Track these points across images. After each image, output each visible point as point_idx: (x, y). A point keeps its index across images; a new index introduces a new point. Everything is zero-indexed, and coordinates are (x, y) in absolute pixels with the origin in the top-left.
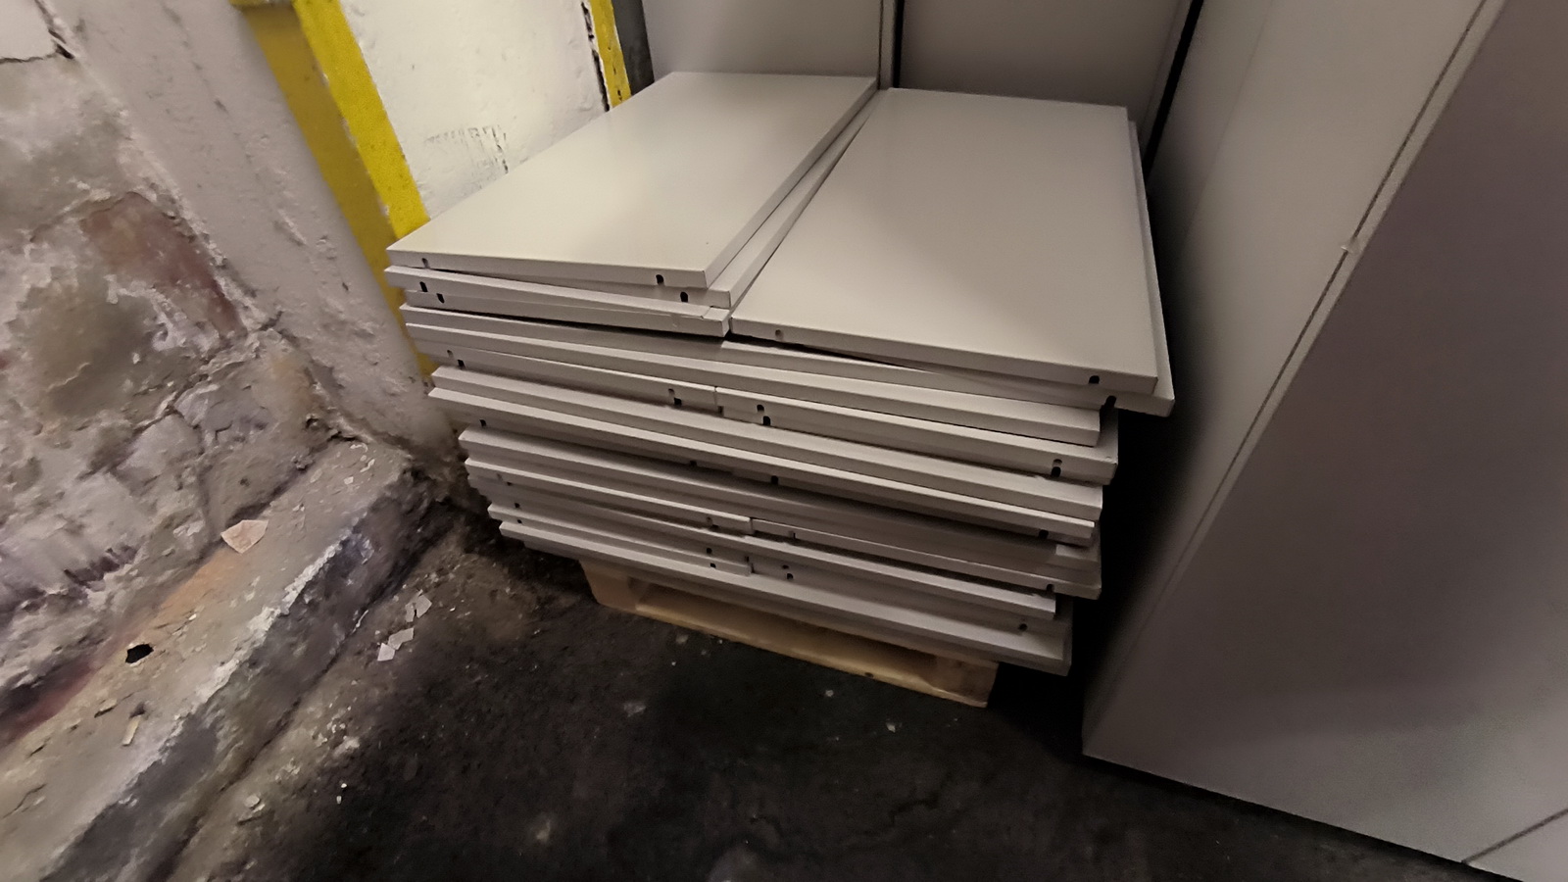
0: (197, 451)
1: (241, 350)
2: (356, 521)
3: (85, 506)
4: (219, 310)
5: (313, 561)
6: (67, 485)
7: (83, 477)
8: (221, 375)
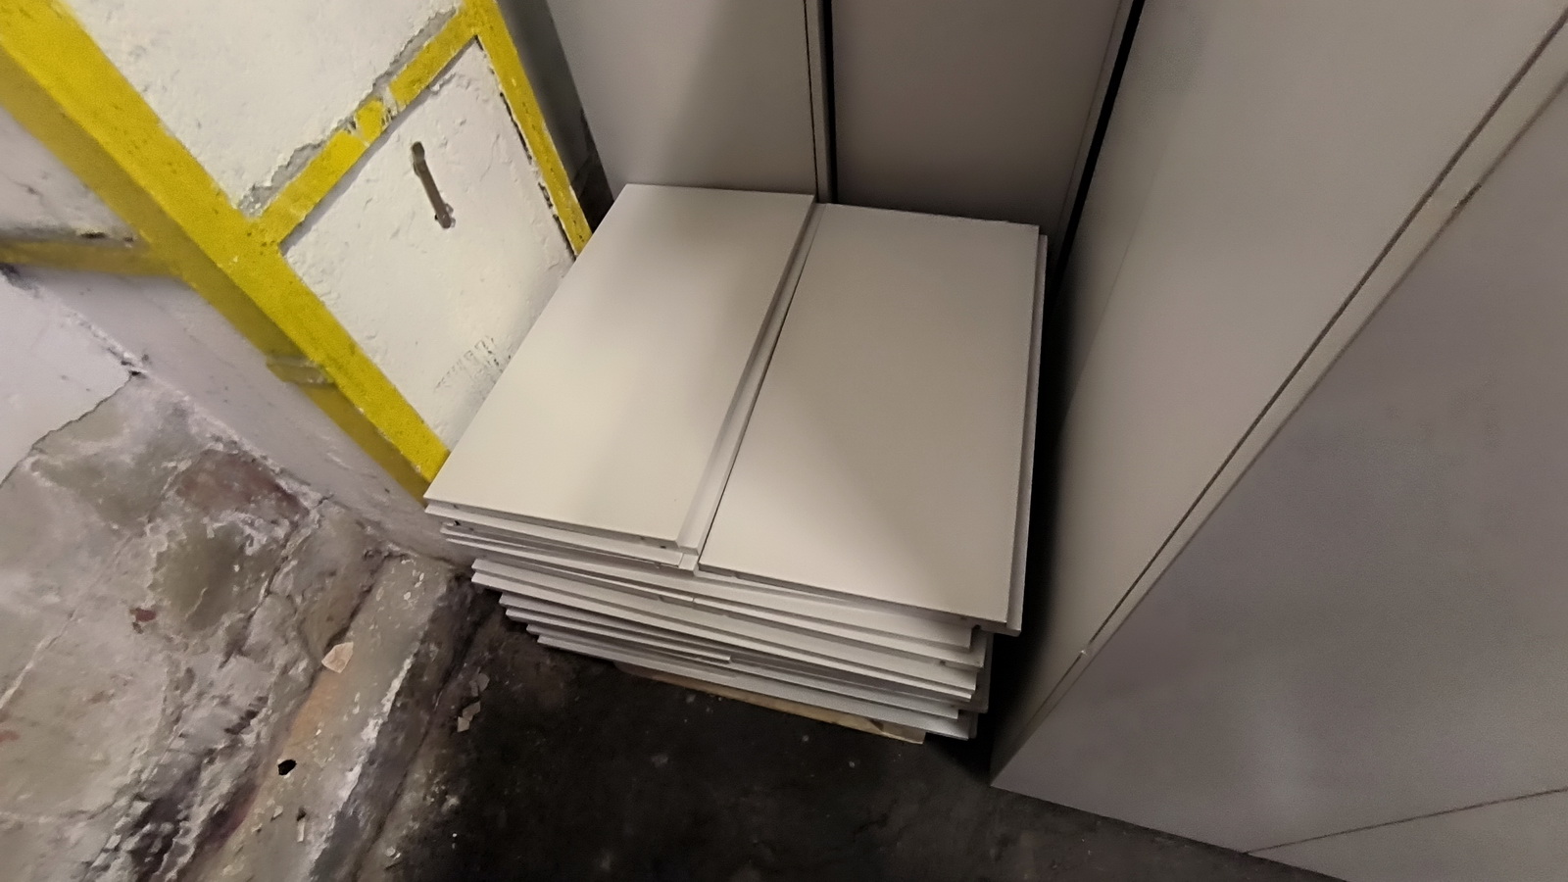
0: (292, 611)
1: (307, 526)
2: (421, 634)
3: (227, 684)
4: (285, 504)
5: (396, 675)
6: (214, 675)
7: (222, 666)
8: (298, 550)
